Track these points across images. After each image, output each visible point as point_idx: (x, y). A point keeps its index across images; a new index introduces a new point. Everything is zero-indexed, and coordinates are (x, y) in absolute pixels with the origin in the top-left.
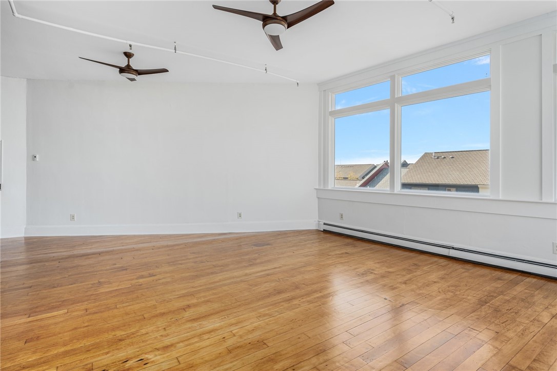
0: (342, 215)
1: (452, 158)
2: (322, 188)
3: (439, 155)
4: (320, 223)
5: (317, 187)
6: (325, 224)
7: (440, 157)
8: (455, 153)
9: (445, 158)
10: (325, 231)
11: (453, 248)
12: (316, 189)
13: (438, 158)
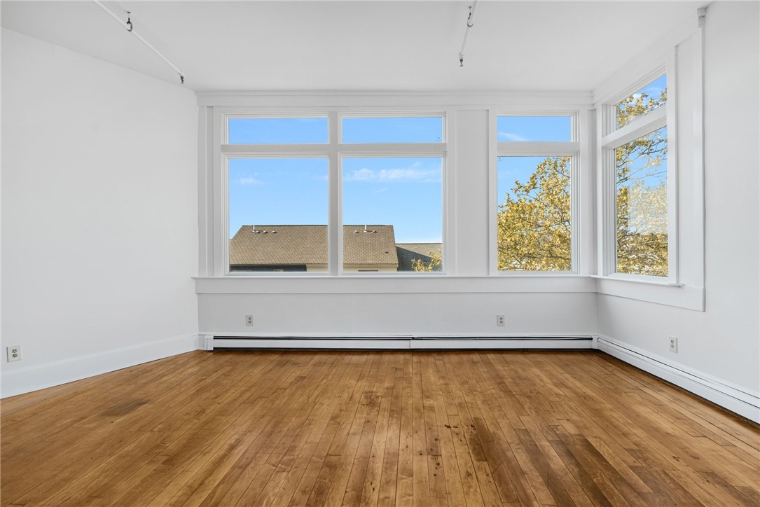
0: (250, 318)
1: (275, 233)
2: (206, 276)
3: (260, 229)
4: (206, 337)
5: (197, 276)
6: (215, 338)
7: (262, 231)
8: (278, 228)
9: (266, 233)
10: (218, 351)
11: (413, 339)
12: (195, 279)
13: (259, 233)
